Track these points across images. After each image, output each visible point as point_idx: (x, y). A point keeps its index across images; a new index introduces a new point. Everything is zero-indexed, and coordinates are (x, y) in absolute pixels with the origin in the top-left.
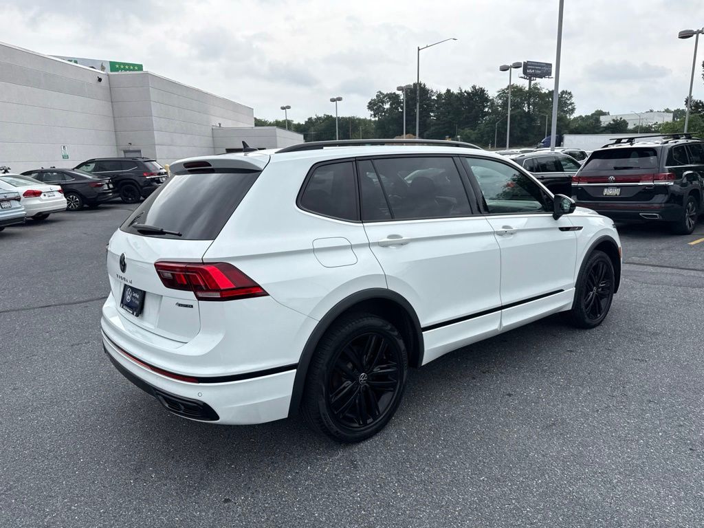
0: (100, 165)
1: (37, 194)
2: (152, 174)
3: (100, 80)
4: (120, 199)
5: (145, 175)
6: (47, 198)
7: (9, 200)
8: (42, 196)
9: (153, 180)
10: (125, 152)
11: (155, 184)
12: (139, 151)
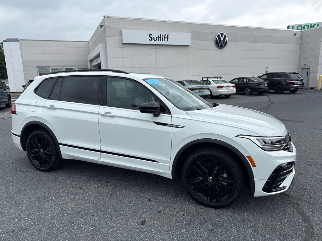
0: (270, 76)
1: (222, 87)
2: (291, 80)
3: (295, 34)
4: (273, 91)
5: (287, 80)
6: (226, 89)
7: (203, 89)
8: (224, 88)
9: (290, 83)
10: (302, 69)
11: (292, 85)
12: (309, 68)
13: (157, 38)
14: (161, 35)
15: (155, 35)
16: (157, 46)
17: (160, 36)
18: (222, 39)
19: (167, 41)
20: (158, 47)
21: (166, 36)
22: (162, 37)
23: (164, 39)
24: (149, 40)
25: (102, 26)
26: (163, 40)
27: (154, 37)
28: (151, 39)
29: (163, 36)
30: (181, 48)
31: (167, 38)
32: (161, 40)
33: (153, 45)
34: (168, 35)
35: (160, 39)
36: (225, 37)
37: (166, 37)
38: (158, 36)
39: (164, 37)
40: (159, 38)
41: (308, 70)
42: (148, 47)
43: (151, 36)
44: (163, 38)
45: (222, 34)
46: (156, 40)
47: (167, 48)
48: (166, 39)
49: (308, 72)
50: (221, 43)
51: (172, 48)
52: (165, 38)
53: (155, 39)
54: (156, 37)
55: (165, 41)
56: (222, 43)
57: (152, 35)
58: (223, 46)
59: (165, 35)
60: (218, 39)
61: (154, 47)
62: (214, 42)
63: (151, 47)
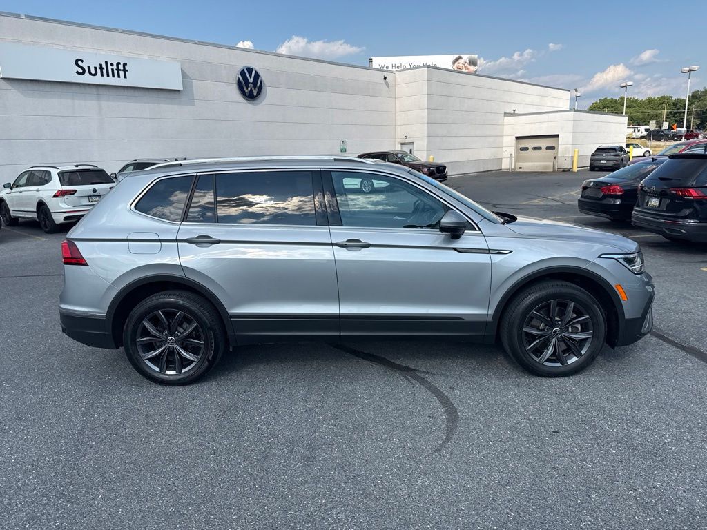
3: (385, 78)
12: (413, 143)
13: (99, 71)
14: (106, 63)
15: (91, 62)
16: (100, 89)
17: (104, 66)
18: (251, 80)
19: (125, 77)
20: (102, 91)
21: (121, 67)
22: (110, 67)
23: (116, 72)
26: (113, 76)
27: (89, 68)
28: (81, 71)
29: (112, 65)
30: (162, 95)
31: (125, 71)
32: (108, 75)
34: (125, 65)
35: (105, 71)
36: (257, 75)
37: (121, 69)
38: (101, 65)
39: (115, 67)
40: (102, 69)
41: (410, 147)
42: (75, 89)
43: (80, 63)
44: (112, 70)
45: (250, 70)
46: (96, 74)
47: (126, 92)
48: (122, 73)
49: (411, 150)
50: (249, 89)
52: (118, 70)
53: (93, 72)
54: (95, 68)
55: (119, 76)
56: (251, 89)
57: (82, 61)
58: (255, 94)
59: (118, 64)
60: (241, 79)
61: (94, 90)
62: (235, 86)
63: (82, 89)
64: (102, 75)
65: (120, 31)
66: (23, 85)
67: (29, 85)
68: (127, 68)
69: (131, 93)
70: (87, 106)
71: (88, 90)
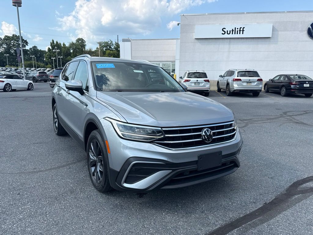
13: (231, 32)
14: (235, 28)
15: (228, 29)
17: (234, 30)
19: (243, 33)
20: (232, 40)
21: (242, 29)
22: (237, 30)
23: (239, 32)
24: (222, 34)
25: (179, 24)
26: (237, 34)
27: (227, 31)
28: (224, 33)
29: (238, 29)
30: (259, 40)
31: (243, 31)
32: (235, 34)
33: (227, 38)
34: (244, 28)
35: (234, 32)
37: (242, 30)
38: (233, 29)
39: (239, 30)
42: (221, 41)
43: (224, 30)
44: (237, 31)
47: (243, 40)
48: (241, 32)
51: (248, 40)
52: (240, 31)
53: (229, 33)
54: (230, 31)
55: (240, 33)
57: (225, 29)
60: (310, 27)
61: (228, 40)
62: (306, 32)
63: (224, 40)
64: (232, 34)
65: (245, 13)
66: (202, 41)
67: (204, 40)
68: (244, 29)
69: (245, 40)
70: (224, 47)
71: (226, 40)
